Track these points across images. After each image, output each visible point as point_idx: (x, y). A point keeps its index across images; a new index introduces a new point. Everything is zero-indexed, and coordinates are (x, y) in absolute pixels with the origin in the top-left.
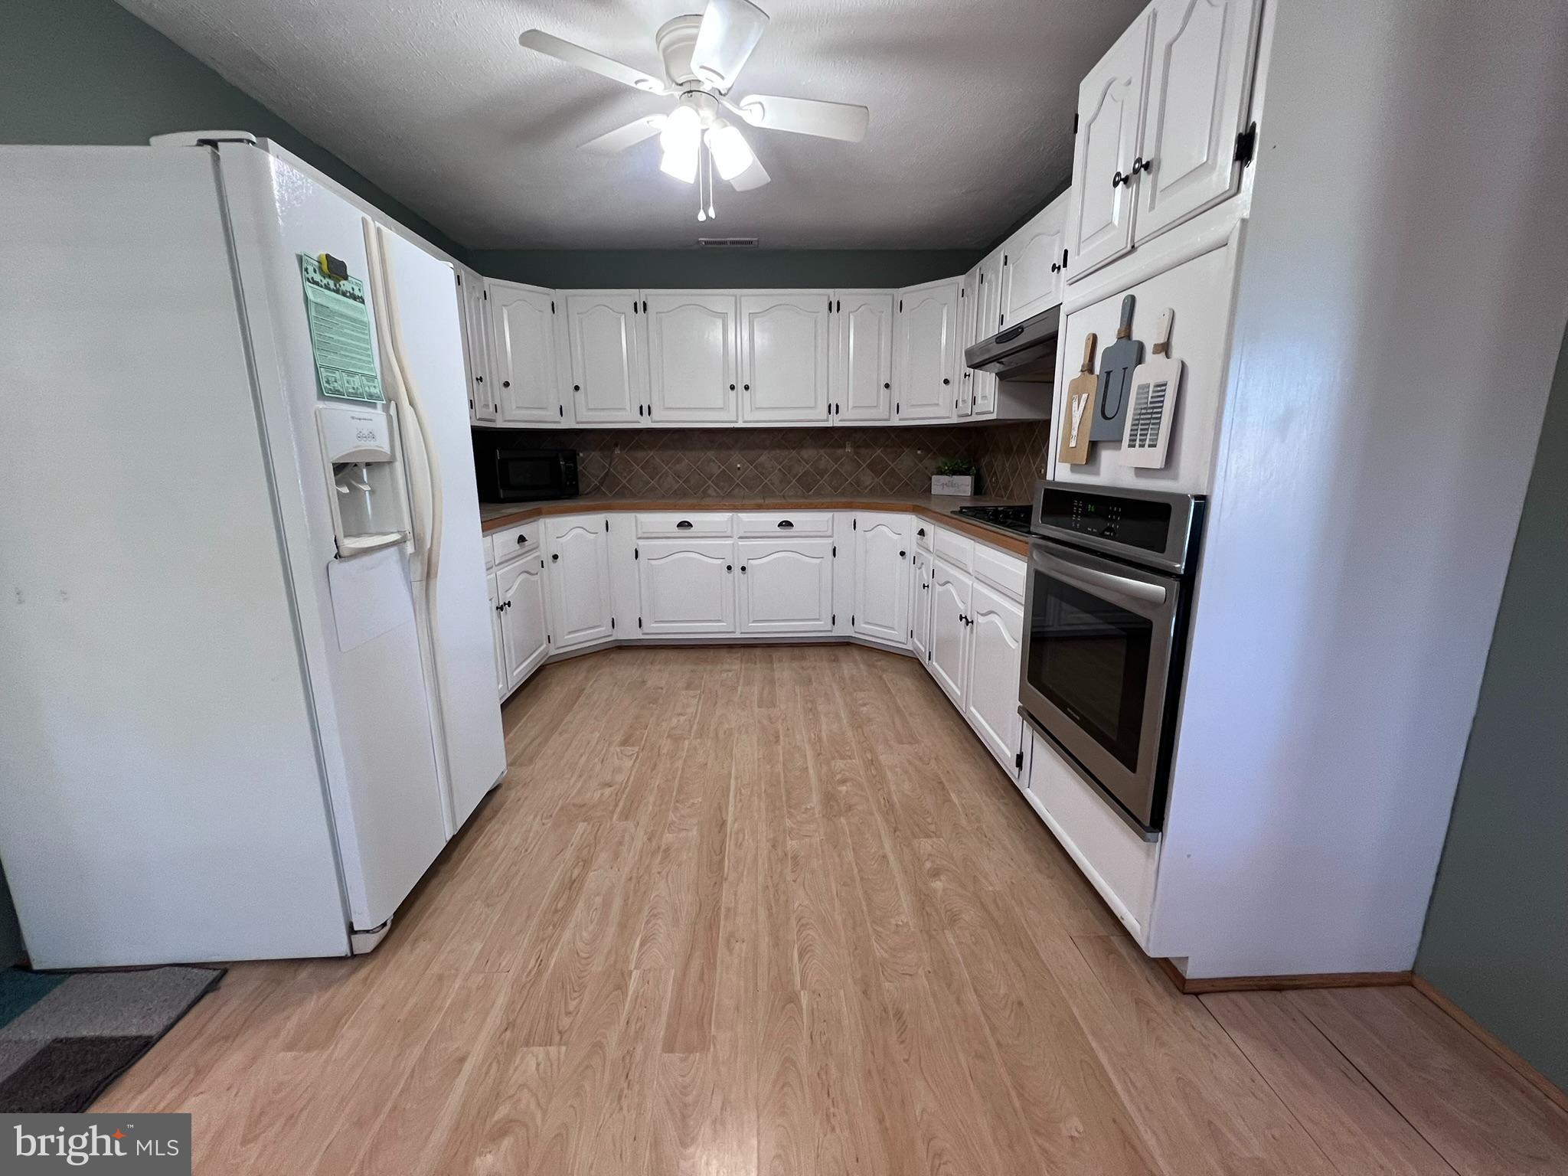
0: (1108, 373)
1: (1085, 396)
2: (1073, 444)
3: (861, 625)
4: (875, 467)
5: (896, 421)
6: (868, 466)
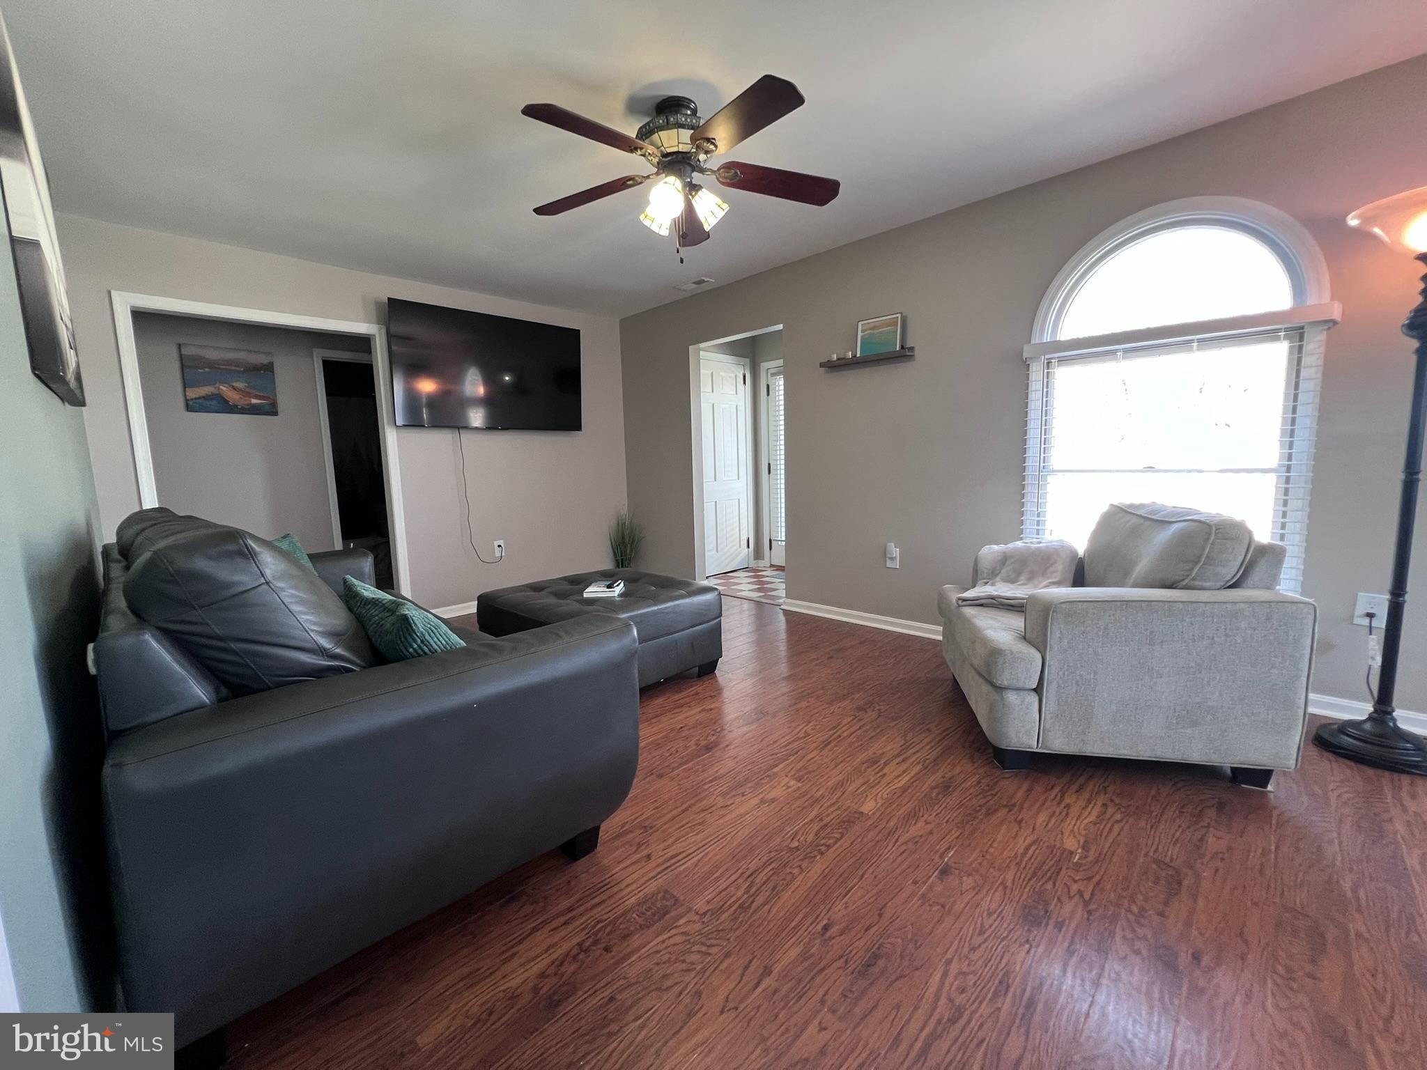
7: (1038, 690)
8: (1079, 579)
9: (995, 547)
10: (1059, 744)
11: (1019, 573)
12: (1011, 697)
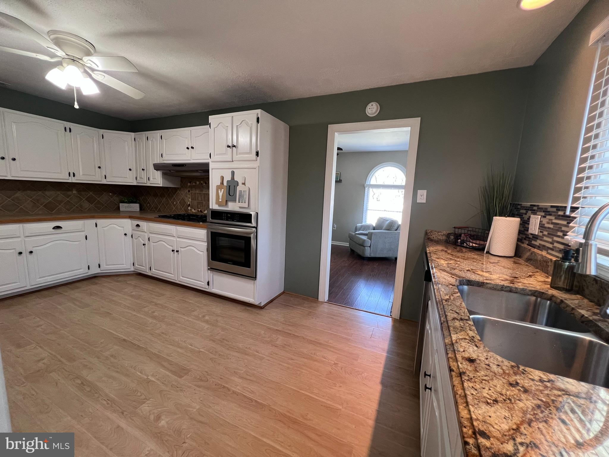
0: (229, 186)
1: (223, 190)
2: (220, 200)
3: (104, 266)
4: (90, 200)
5: (104, 182)
6: (86, 199)
7: (370, 247)
8: (374, 229)
9: (360, 224)
10: (373, 255)
11: (364, 229)
12: (366, 248)
